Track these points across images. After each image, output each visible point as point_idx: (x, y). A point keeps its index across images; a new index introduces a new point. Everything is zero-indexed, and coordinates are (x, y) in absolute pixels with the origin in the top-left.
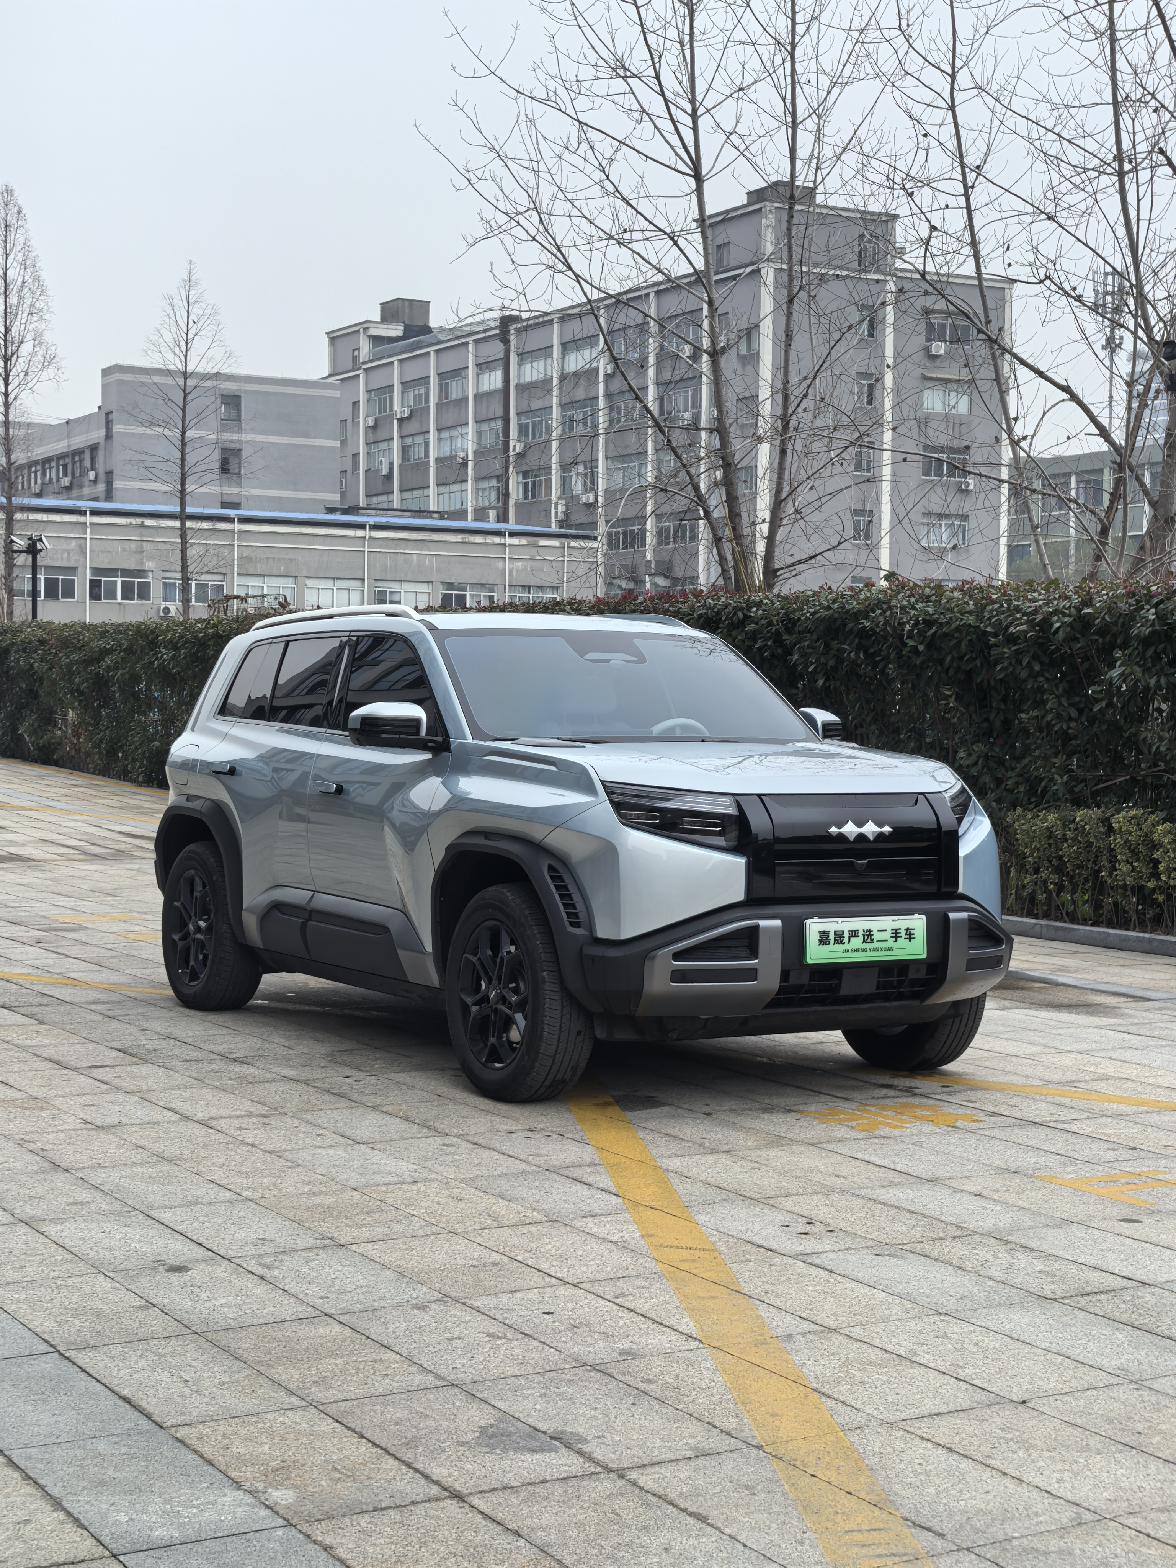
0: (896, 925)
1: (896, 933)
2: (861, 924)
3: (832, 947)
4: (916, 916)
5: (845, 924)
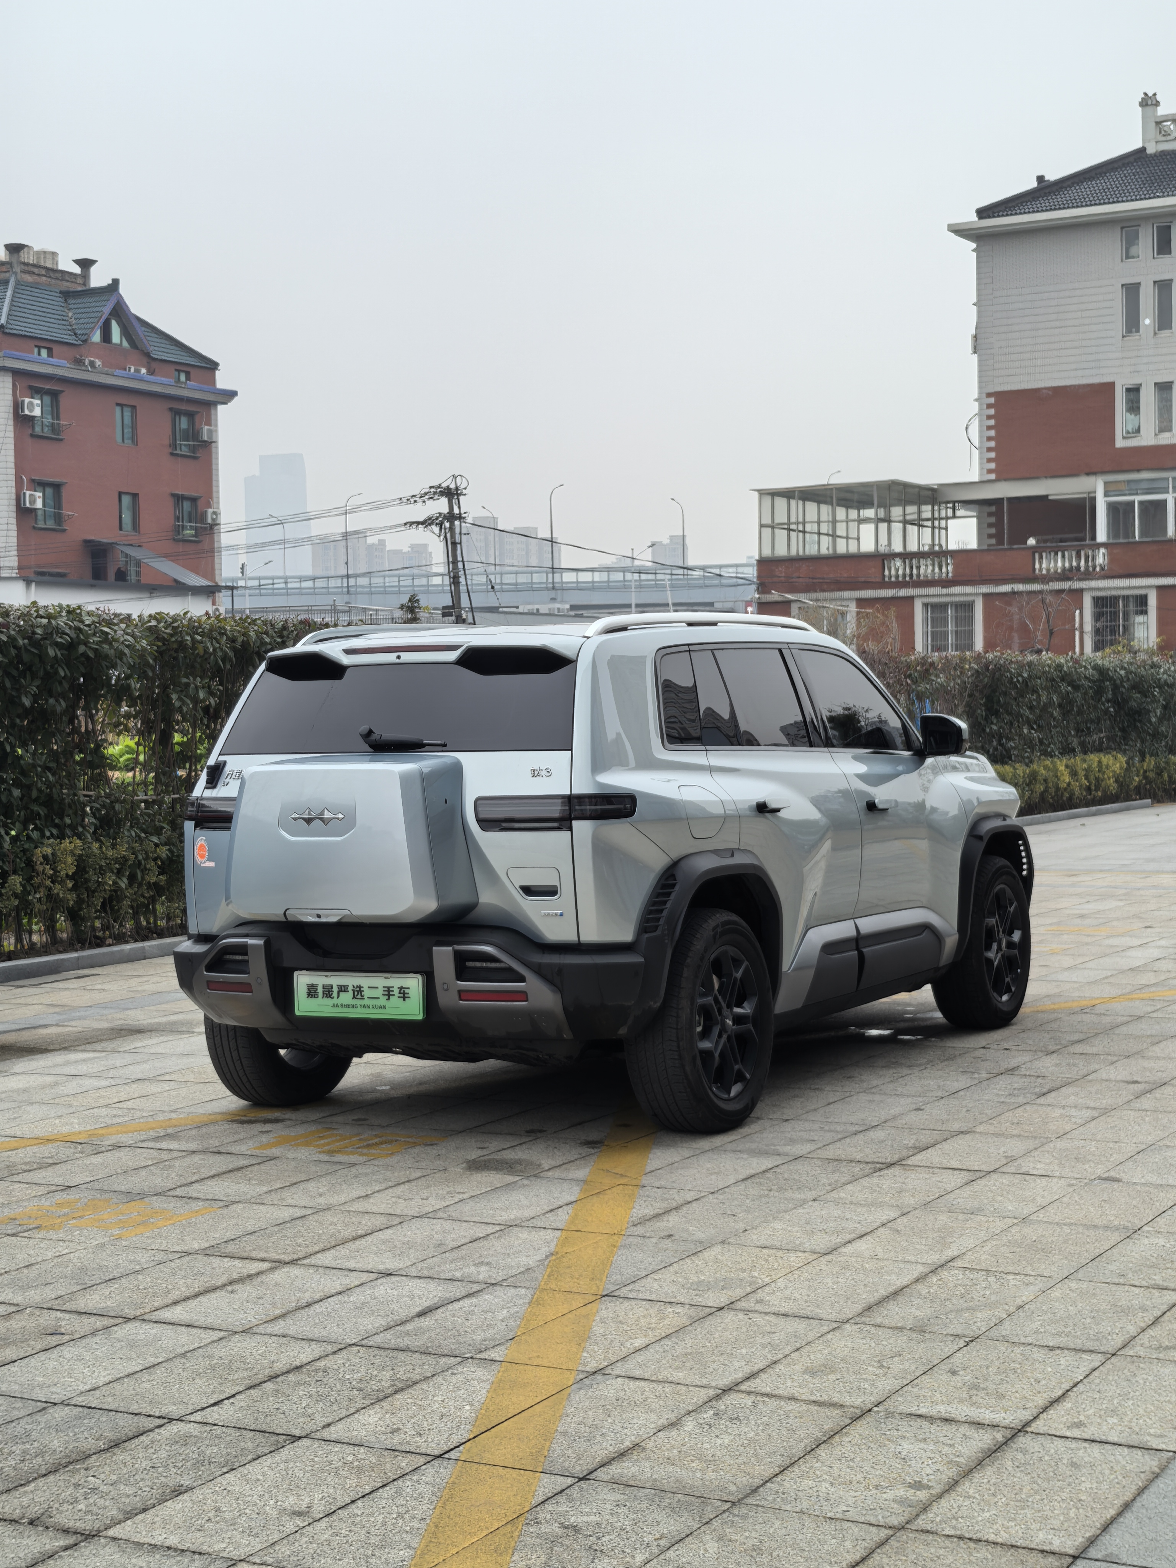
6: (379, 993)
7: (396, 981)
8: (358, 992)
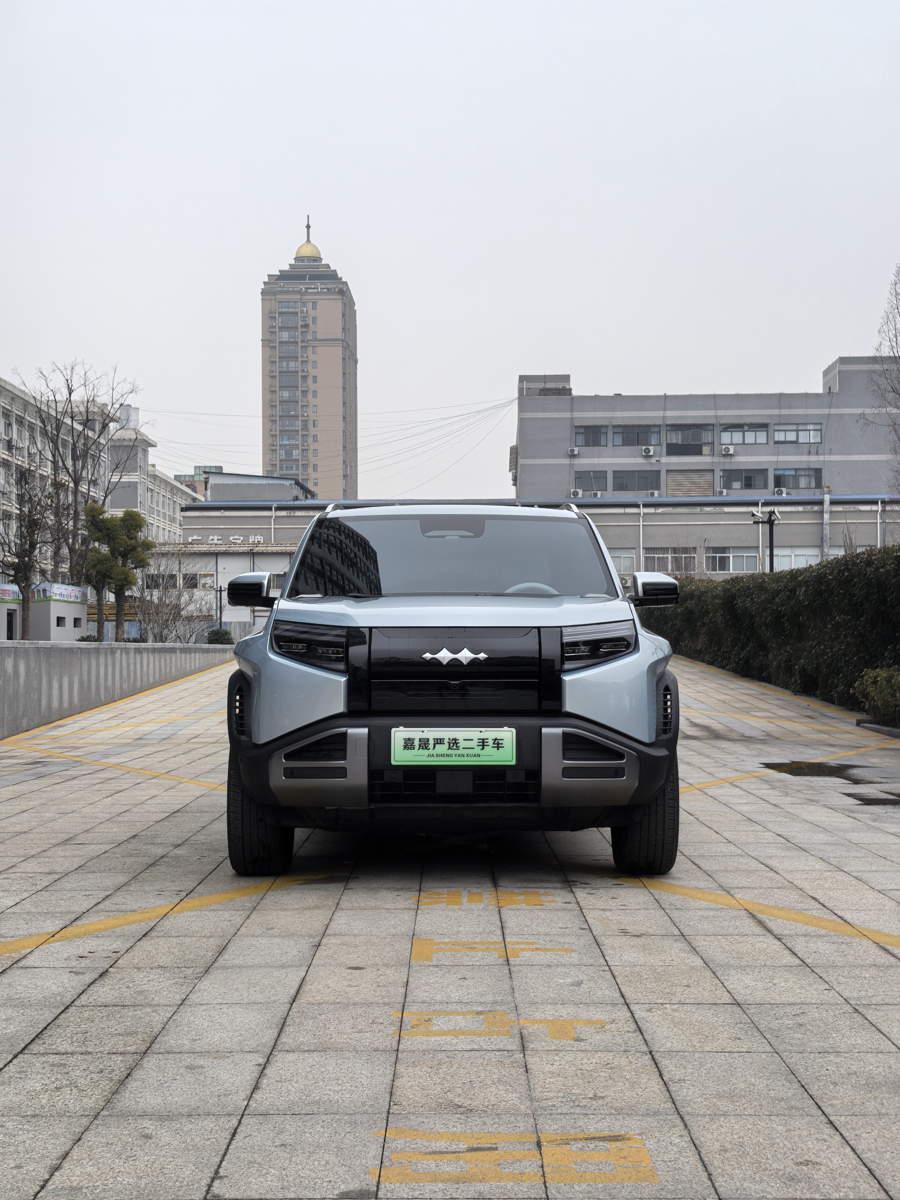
0: (483, 735)
1: (483, 742)
2: (447, 733)
3: (416, 751)
4: (506, 728)
5: (431, 733)
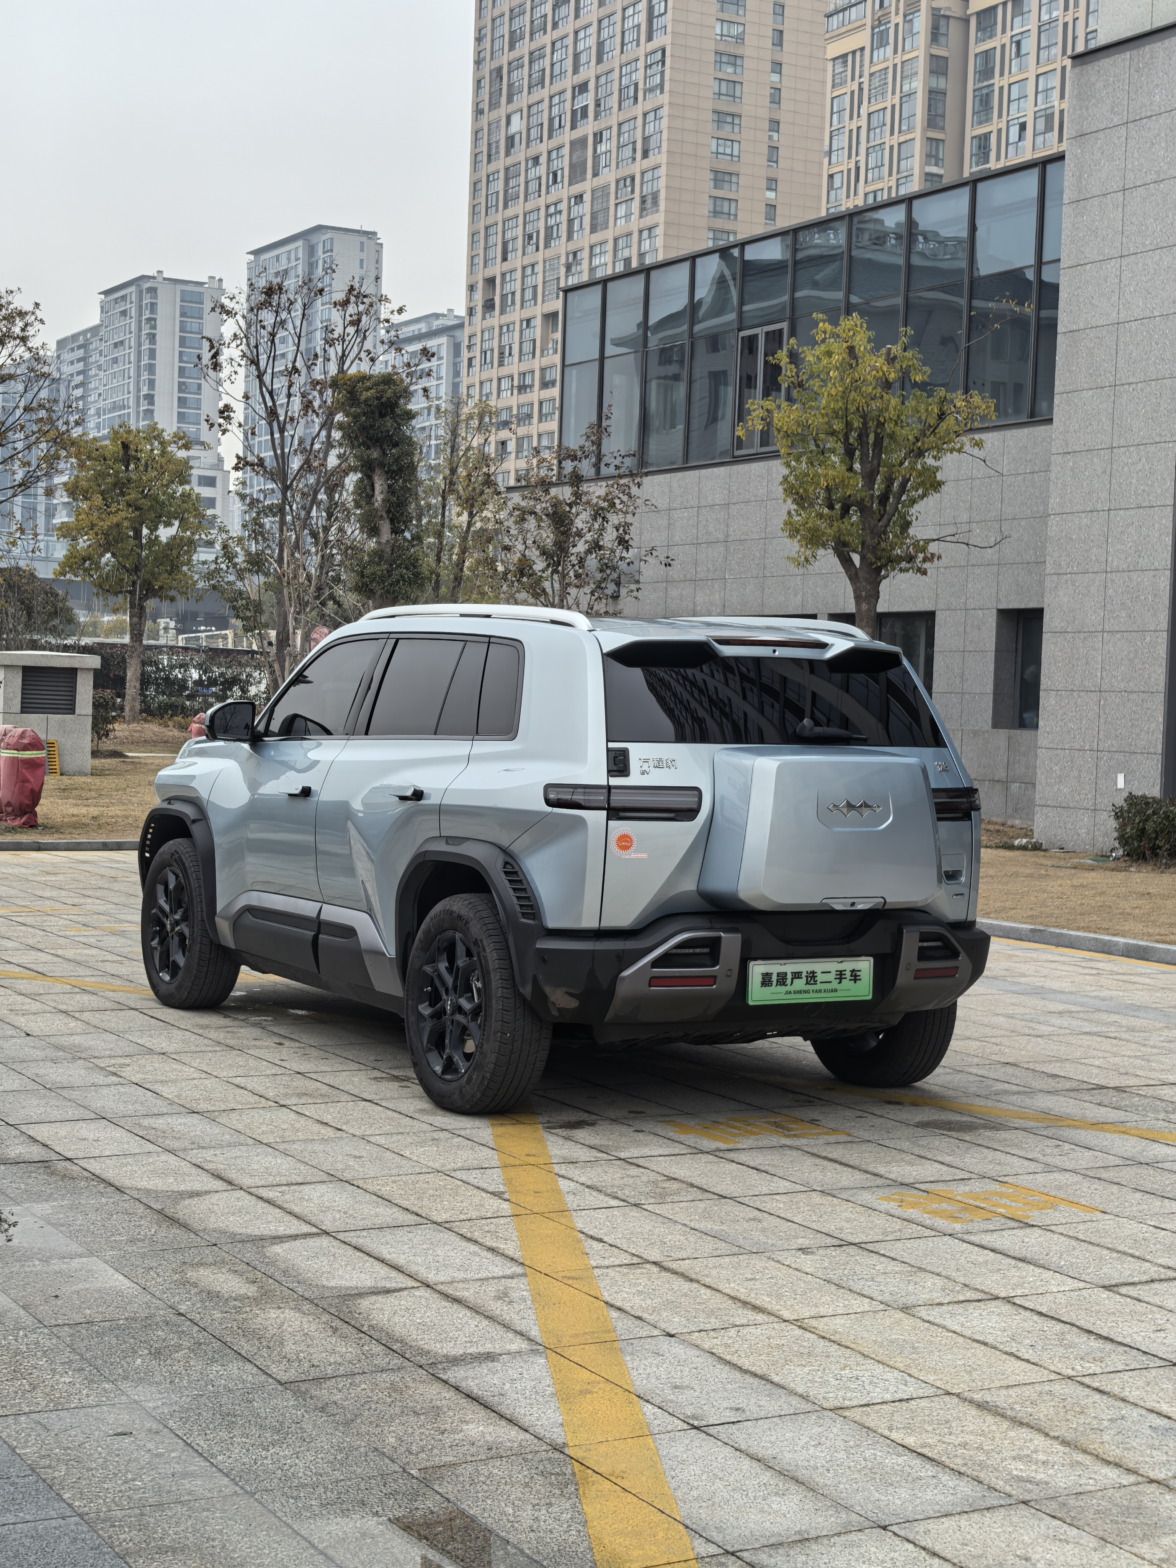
6: (831, 977)
7: (848, 965)
8: (812, 977)
